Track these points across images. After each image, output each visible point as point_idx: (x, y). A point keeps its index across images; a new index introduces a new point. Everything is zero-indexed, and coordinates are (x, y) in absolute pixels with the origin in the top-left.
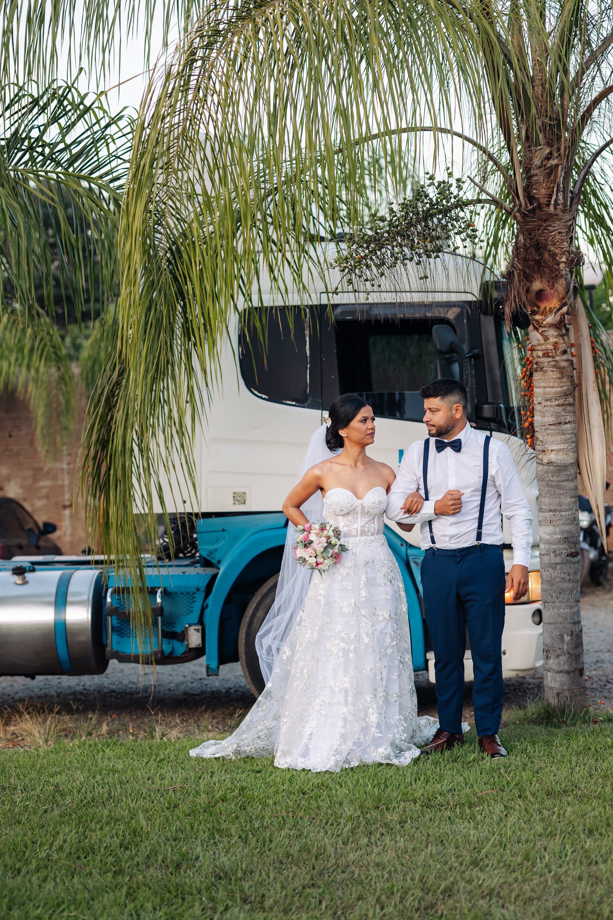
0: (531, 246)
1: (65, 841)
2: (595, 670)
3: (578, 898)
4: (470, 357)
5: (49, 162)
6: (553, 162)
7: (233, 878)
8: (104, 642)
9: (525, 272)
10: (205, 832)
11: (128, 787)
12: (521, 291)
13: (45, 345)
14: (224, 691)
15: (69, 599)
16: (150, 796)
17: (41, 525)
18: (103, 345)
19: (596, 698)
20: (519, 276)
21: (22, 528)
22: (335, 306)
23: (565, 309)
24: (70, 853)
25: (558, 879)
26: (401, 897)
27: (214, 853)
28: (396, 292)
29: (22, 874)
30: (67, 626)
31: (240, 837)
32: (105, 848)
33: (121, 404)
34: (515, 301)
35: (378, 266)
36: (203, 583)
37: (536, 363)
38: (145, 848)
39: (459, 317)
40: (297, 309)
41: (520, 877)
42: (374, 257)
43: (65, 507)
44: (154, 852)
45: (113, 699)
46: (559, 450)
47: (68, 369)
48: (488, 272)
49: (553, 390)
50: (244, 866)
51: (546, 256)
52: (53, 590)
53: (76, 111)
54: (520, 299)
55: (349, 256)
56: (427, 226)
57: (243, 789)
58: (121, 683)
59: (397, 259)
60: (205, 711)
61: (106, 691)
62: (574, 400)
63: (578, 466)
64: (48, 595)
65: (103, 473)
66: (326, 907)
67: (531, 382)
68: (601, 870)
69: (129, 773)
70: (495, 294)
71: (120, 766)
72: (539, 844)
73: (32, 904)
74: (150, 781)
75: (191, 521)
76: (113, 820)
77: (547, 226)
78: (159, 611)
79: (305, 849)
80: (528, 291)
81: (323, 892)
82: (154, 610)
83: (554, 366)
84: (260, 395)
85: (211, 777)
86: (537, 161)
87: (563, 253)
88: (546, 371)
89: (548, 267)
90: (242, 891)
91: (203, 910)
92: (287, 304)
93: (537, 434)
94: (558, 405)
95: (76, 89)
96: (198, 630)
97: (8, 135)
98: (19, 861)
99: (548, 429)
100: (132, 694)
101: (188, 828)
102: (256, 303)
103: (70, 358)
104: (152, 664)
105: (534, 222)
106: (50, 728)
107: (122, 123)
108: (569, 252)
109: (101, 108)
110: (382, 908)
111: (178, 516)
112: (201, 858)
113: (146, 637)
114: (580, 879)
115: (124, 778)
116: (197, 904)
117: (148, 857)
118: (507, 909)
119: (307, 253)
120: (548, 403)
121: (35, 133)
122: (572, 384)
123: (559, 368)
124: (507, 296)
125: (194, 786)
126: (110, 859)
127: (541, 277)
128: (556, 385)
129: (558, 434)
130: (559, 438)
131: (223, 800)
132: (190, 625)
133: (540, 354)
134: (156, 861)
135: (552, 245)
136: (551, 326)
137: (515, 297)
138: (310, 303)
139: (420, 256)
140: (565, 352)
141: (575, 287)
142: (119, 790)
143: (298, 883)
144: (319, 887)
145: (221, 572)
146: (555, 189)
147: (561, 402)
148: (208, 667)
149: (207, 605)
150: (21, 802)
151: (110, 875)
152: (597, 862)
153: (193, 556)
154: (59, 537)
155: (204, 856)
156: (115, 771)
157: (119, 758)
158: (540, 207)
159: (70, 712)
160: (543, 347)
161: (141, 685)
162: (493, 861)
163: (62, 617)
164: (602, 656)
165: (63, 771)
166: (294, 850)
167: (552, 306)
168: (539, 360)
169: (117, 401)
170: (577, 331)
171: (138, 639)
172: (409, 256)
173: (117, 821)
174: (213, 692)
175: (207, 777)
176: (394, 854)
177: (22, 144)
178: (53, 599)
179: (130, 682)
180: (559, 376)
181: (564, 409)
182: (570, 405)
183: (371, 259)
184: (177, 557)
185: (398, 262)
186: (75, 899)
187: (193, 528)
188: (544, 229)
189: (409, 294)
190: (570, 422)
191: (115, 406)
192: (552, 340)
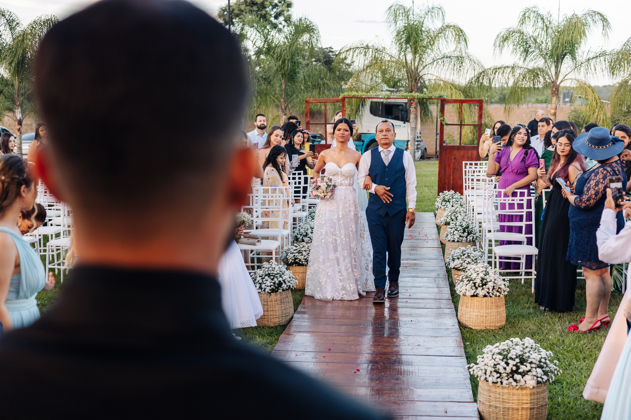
4: (405, 111)
49: (413, 117)
67: (410, 115)
83: (413, 113)
84: (372, 115)
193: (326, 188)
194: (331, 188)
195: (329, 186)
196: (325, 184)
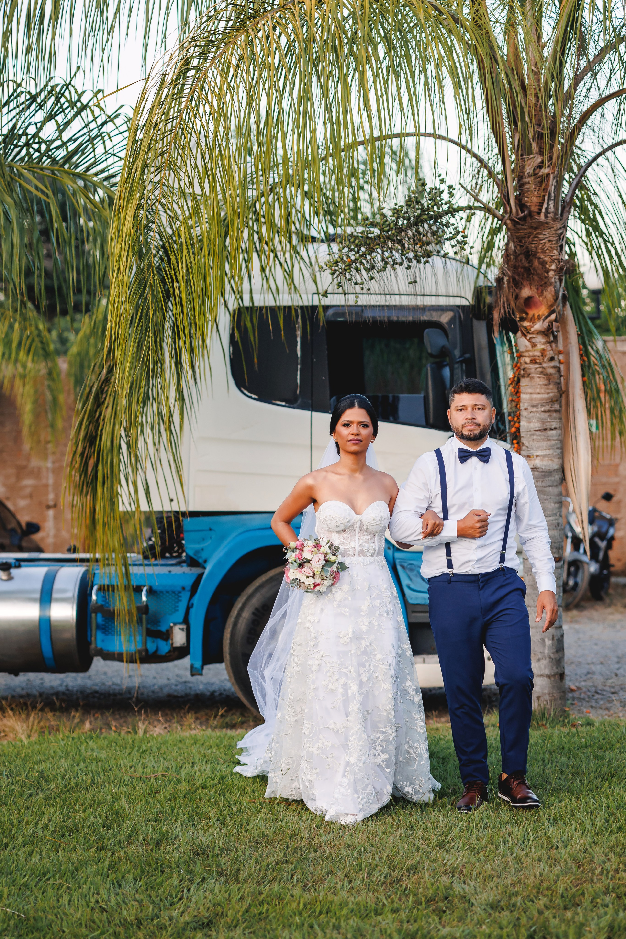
0: (521, 254)
1: (50, 821)
2: (585, 681)
3: (535, 877)
4: (461, 362)
5: (45, 158)
6: (545, 171)
7: (210, 855)
8: (89, 639)
9: (514, 279)
10: (184, 815)
11: (111, 775)
12: (510, 297)
13: (33, 340)
14: (208, 694)
15: (55, 595)
16: (132, 783)
17: (24, 525)
18: (92, 341)
19: (582, 708)
20: (508, 281)
21: (5, 528)
22: (326, 308)
23: (553, 316)
24: (55, 831)
25: (518, 860)
26: (368, 873)
27: (193, 833)
28: (385, 294)
29: (9, 848)
30: (52, 623)
31: (218, 820)
32: (89, 827)
33: (109, 400)
34: (504, 307)
35: (368, 270)
36: (189, 582)
37: (524, 369)
38: (126, 827)
39: (452, 321)
40: (288, 309)
41: (482, 858)
42: (364, 261)
43: (49, 507)
44: (135, 831)
45: (96, 700)
46: (544, 456)
47: (56, 365)
48: (481, 276)
49: (539, 396)
50: (221, 844)
51: (536, 263)
52: (38, 586)
53: (73, 108)
54: (509, 305)
55: (339, 260)
56: (417, 231)
57: (222, 778)
58: (104, 684)
59: (386, 263)
60: (188, 712)
61: (88, 691)
62: (561, 407)
63: (563, 472)
64: (33, 591)
65: (90, 469)
66: (297, 881)
67: (519, 388)
68: (560, 853)
69: (112, 762)
70: (489, 299)
71: (103, 755)
72: (504, 830)
73: (19, 874)
74: (132, 769)
75: (177, 520)
76: (96, 803)
77: (538, 234)
78: (144, 610)
79: (281, 830)
80: (517, 297)
81: (296, 868)
82: (139, 609)
83: (541, 373)
84: (249, 394)
85: (192, 767)
86: (529, 170)
87: (553, 261)
88: (533, 377)
89: (538, 274)
90: (218, 865)
91: (181, 881)
92: (278, 304)
93: (523, 440)
94: (545, 412)
95: (74, 87)
96: (182, 630)
97: (5, 131)
98: (6, 837)
99: (533, 435)
100: (115, 695)
101: (169, 810)
102: (247, 303)
103: (58, 353)
104: (136, 662)
105: (525, 229)
106: (33, 725)
107: (119, 121)
108: (558, 260)
109: (98, 106)
110: (350, 882)
111: (165, 515)
112: (180, 837)
113: (130, 635)
114: (540, 860)
115: (107, 766)
116: (175, 875)
117: (130, 836)
118: (469, 885)
119: (298, 253)
120: (535, 409)
121: (32, 130)
122: (559, 391)
123: (546, 375)
124: (496, 302)
125: (175, 775)
126: (93, 837)
127: (531, 284)
128: (543, 391)
129: (543, 440)
130: (545, 444)
131: (203, 788)
132: (175, 624)
133: (528, 360)
134: (138, 839)
135: (542, 252)
136: (540, 332)
137: (504, 303)
138: (301, 304)
139: (410, 260)
140: (552, 359)
141: (564, 295)
142: (102, 777)
143: (272, 860)
144: (292, 864)
145: (207, 572)
146: (546, 198)
147: (547, 408)
148: (192, 667)
149: (193, 604)
150: (6, 786)
151: (93, 850)
152: (558, 847)
153: (180, 556)
154: (42, 539)
155: (183, 835)
156: (98, 760)
157: (103, 749)
158: (530, 214)
159: (53, 709)
160: (531, 354)
161: (124, 687)
162: (458, 843)
163: (47, 614)
164: (593, 668)
165: (48, 759)
166: (270, 832)
167: (541, 313)
168: (526, 366)
169: (105, 398)
170: (566, 338)
171: (122, 637)
172: (399, 260)
173: (99, 803)
174: (197, 695)
175: (188, 766)
176: (365, 837)
177: (19, 141)
178: (38, 596)
179: (113, 684)
180: (546, 382)
181: (550, 416)
182: (556, 411)
183: (362, 263)
184: (163, 557)
185: (388, 266)
186: (60, 870)
187: (179, 527)
188: (535, 237)
189: (397, 297)
190: (555, 428)
191: (103, 403)
192: (540, 347)
193: (323, 567)
194: (334, 568)
195: (328, 563)
196: (322, 557)
